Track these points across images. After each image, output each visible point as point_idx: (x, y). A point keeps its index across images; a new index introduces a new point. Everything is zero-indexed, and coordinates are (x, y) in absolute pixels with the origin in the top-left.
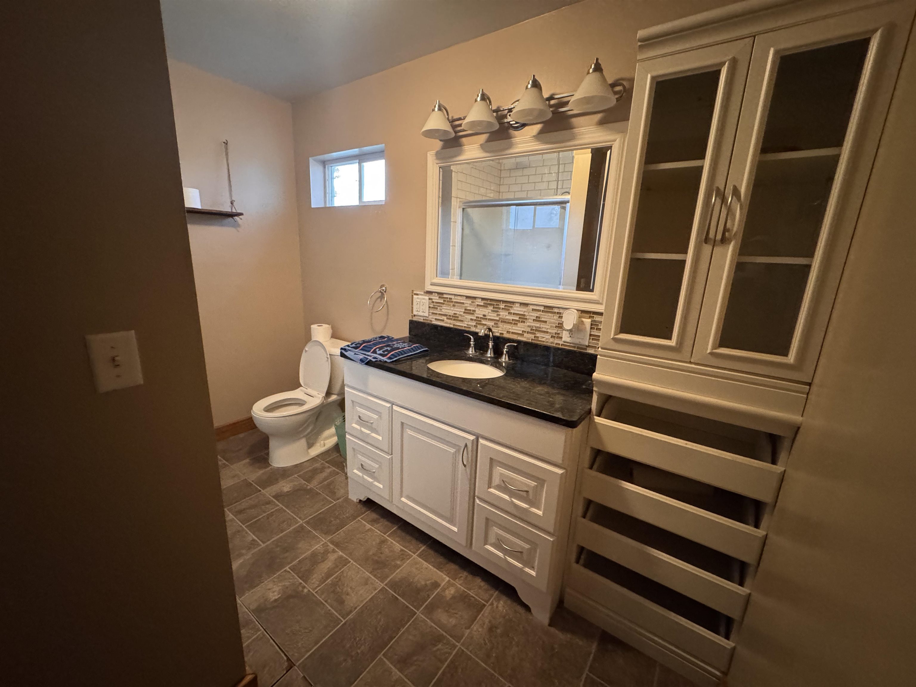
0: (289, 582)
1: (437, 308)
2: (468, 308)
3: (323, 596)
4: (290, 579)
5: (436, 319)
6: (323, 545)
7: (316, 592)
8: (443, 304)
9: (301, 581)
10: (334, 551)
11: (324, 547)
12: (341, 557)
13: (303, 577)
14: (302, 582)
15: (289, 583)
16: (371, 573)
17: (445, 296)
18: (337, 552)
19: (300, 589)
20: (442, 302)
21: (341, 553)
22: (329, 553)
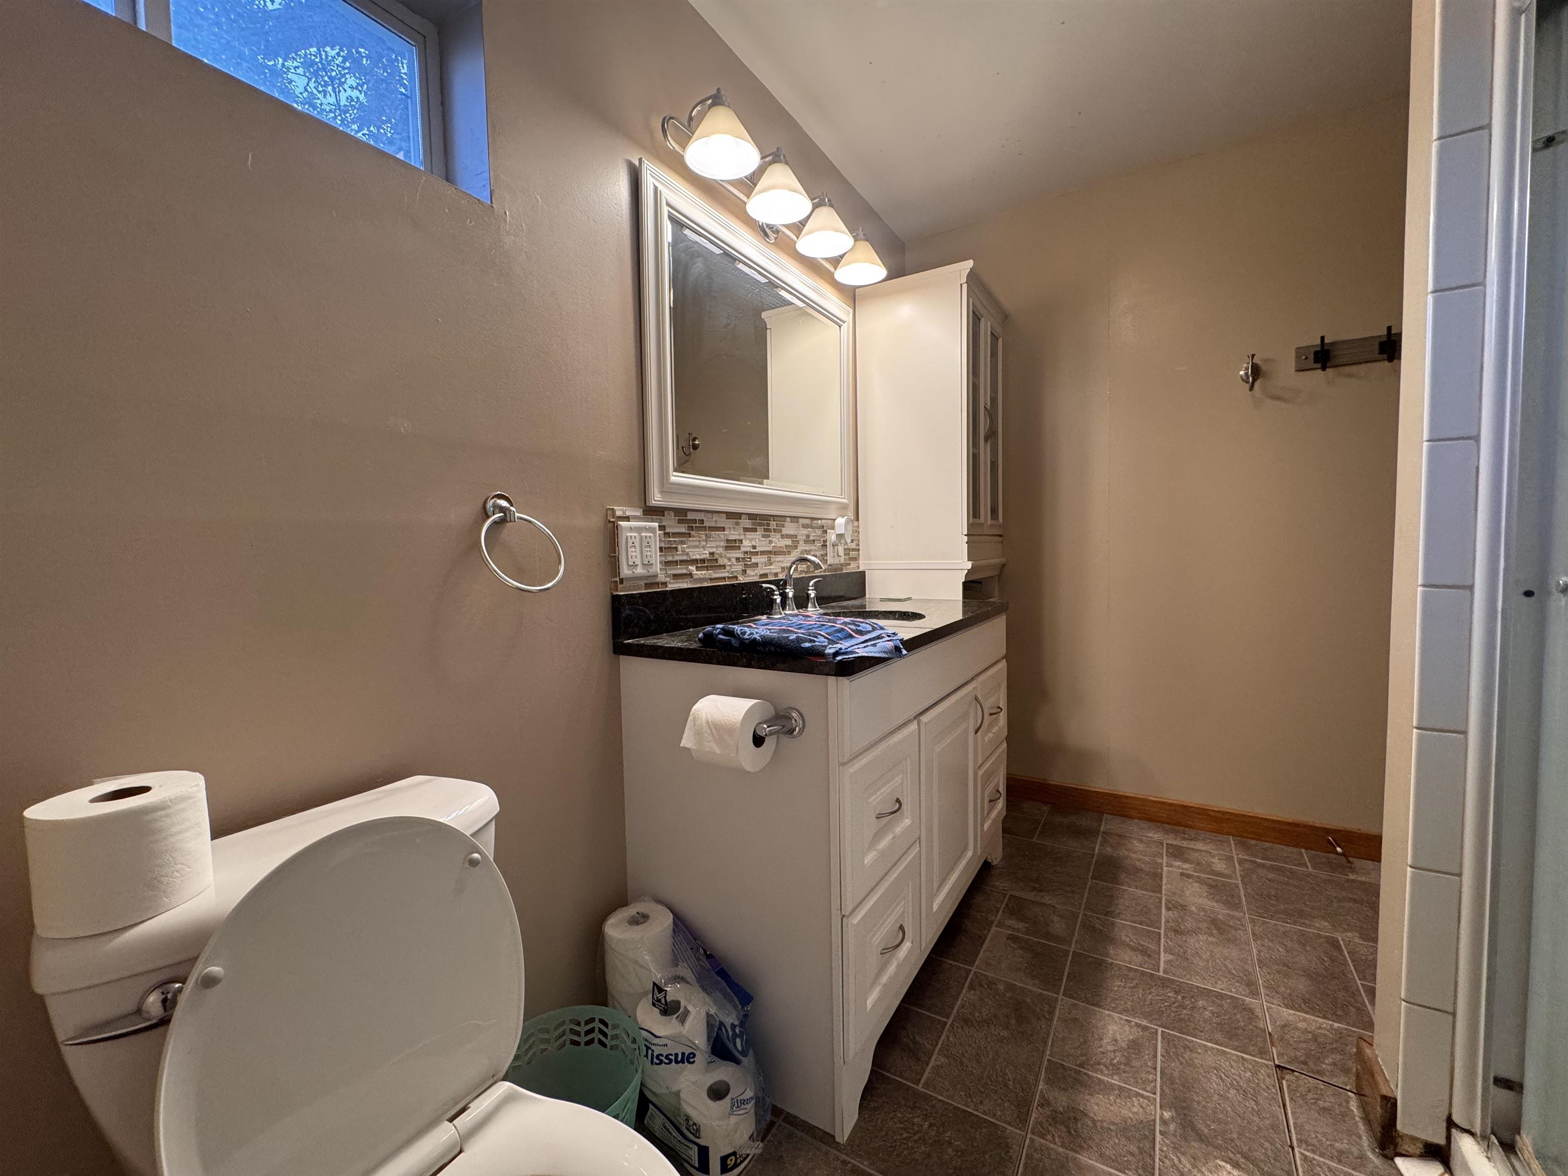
0: (1180, 1161)
1: (676, 548)
2: (733, 537)
3: (1151, 1077)
4: (1174, 1165)
5: (676, 576)
6: (1042, 1136)
7: (1155, 1094)
8: (690, 535)
9: (1158, 1137)
10: (1045, 1103)
11: (1049, 1132)
12: (1048, 1082)
13: (1146, 1137)
14: (1158, 1133)
15: (1183, 1159)
16: (1051, 1020)
17: (690, 516)
18: (1042, 1096)
19: (1172, 1127)
20: (683, 530)
21: (1041, 1086)
22: (1056, 1112)
